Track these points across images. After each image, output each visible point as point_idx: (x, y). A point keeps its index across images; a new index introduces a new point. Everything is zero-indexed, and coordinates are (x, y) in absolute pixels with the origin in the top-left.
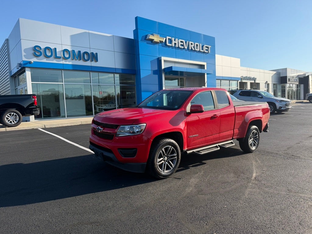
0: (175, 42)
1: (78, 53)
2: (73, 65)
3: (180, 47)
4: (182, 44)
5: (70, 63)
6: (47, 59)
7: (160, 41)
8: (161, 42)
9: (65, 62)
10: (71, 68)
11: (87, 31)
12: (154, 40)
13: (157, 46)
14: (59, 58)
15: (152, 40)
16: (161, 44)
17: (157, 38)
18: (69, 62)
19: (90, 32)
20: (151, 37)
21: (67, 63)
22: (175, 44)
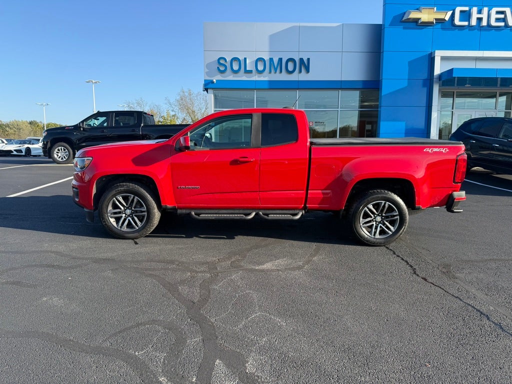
0: (480, 16)
1: (278, 63)
2: (270, 82)
3: (493, 23)
4: (502, 16)
5: (266, 79)
6: (235, 75)
7: (436, 19)
8: (440, 21)
9: (258, 77)
10: (266, 87)
11: (297, 24)
12: (420, 19)
13: (429, 30)
14: (250, 72)
15: (416, 21)
16: (439, 26)
17: (429, 14)
18: (265, 77)
19: (302, 24)
20: (414, 15)
21: (262, 79)
22: (480, 20)
